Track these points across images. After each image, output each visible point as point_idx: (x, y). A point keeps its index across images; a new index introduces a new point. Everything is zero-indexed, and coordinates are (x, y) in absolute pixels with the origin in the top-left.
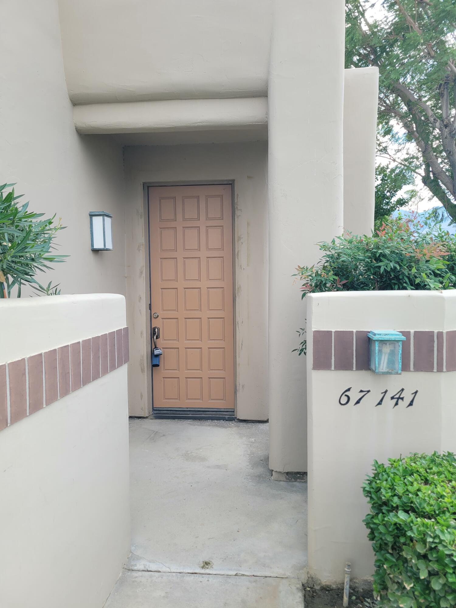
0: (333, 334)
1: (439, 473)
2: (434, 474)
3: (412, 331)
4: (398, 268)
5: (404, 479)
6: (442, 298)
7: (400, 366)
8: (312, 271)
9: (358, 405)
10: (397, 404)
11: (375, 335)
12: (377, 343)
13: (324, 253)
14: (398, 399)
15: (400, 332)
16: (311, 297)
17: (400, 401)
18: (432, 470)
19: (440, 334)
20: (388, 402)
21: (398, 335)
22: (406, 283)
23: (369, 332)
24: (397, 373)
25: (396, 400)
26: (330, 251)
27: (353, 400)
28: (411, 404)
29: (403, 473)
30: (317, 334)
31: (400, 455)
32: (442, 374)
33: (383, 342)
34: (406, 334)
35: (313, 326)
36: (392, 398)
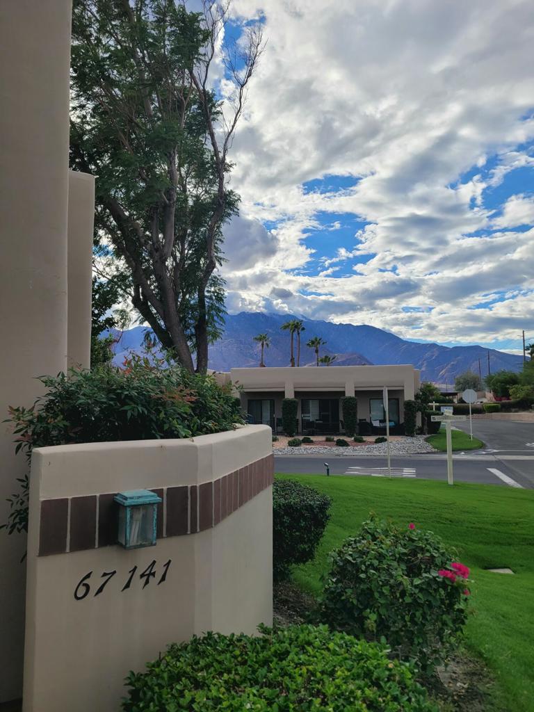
0: (69, 502)
1: (208, 667)
2: (202, 670)
3: (165, 488)
4: (146, 412)
5: (172, 689)
6: (195, 448)
7: (155, 535)
8: (32, 415)
9: (100, 594)
10: (147, 582)
11: (126, 498)
12: (128, 509)
13: (47, 390)
14: (148, 575)
15: (153, 491)
16: (39, 454)
17: (151, 577)
18: (199, 666)
19: (194, 488)
20: (138, 582)
21: (152, 496)
22: (154, 429)
23: (116, 495)
24: (152, 545)
25: (145, 578)
26: (56, 387)
27: (93, 590)
28: (163, 579)
29: (169, 681)
30: (47, 504)
31: (158, 654)
32: (196, 536)
33: (135, 507)
34: (159, 492)
35: (41, 495)
36: (142, 576)
